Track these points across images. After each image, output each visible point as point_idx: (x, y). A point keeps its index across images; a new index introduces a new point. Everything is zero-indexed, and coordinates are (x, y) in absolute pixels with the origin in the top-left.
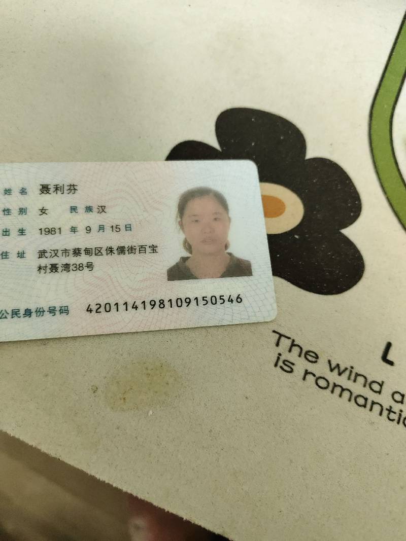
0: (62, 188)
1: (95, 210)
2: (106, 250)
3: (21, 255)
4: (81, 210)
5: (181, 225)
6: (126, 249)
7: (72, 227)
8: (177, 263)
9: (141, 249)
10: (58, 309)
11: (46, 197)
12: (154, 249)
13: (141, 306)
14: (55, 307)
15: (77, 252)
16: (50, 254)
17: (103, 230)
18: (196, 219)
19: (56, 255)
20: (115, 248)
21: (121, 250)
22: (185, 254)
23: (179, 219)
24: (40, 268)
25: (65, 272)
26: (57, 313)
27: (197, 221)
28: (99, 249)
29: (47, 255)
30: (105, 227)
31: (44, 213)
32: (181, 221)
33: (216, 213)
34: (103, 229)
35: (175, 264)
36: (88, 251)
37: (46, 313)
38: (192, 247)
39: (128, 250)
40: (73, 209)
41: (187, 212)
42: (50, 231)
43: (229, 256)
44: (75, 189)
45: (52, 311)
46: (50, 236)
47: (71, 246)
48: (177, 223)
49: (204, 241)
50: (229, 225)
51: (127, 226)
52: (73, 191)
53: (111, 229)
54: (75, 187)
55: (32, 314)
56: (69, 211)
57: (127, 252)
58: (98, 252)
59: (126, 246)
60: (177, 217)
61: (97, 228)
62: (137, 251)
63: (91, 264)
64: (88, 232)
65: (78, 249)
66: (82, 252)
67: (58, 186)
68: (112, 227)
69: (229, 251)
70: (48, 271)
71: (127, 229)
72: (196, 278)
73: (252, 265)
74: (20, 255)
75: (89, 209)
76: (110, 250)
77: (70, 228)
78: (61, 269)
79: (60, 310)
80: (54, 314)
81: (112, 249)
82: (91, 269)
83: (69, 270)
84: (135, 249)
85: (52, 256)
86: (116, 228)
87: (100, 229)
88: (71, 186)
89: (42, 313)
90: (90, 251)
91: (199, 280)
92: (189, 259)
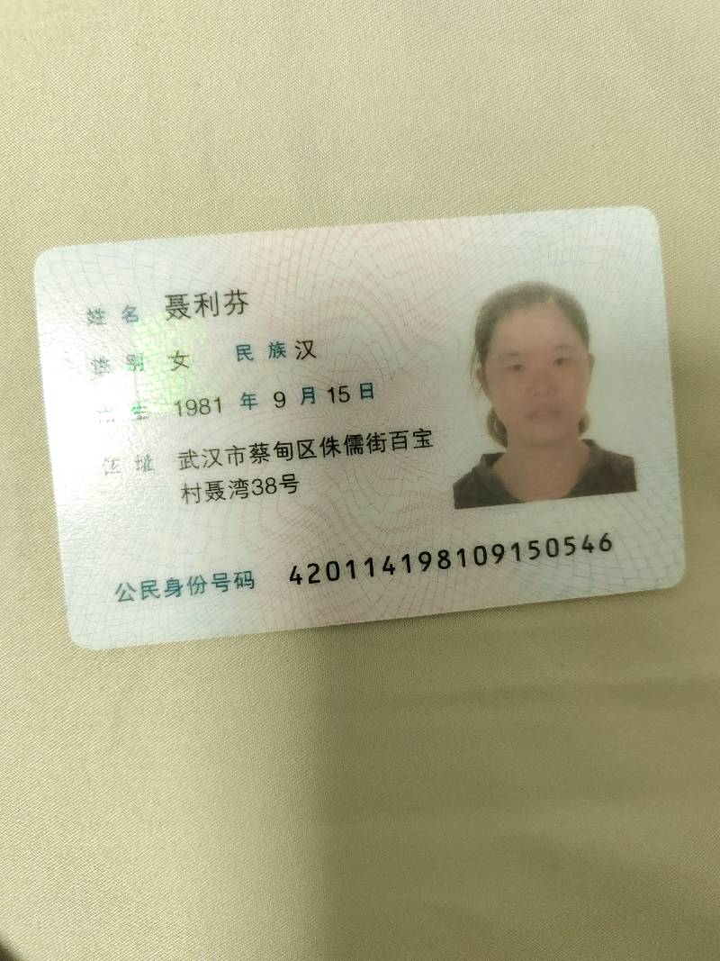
0: (214, 301)
1: (291, 350)
2: (322, 445)
3: (144, 464)
4: (261, 351)
5: (482, 377)
6: (365, 442)
7: (244, 395)
8: (475, 470)
9: (396, 440)
10: (232, 577)
11: (182, 325)
12: (423, 437)
13: (400, 566)
14: (225, 574)
15: (259, 452)
16: (204, 460)
17: (311, 400)
18: (515, 364)
19: (215, 460)
20: (341, 439)
21: (354, 443)
22: (493, 447)
23: (478, 365)
24: (186, 492)
25: (238, 498)
26: (232, 586)
27: (517, 367)
28: (307, 444)
29: (199, 461)
30: (315, 390)
31: (181, 364)
32: (483, 367)
33: (561, 347)
34: (313, 397)
35: (471, 470)
36: (283, 451)
37: (210, 587)
38: (508, 430)
39: (369, 444)
40: (243, 351)
41: (497, 346)
42: (199, 407)
43: (586, 447)
44: (243, 303)
45: (221, 581)
46: (199, 418)
47: (246, 441)
48: (474, 376)
49: (532, 416)
50: (590, 373)
51: (364, 387)
52: (238, 308)
53: (330, 395)
54: (242, 297)
55: (182, 589)
56: (234, 357)
57: (366, 448)
58: (306, 450)
59: (365, 436)
60: (473, 360)
61: (301, 397)
62: (389, 444)
63: (292, 477)
64: (280, 404)
65: (262, 445)
66: (271, 451)
67: (205, 298)
68: (331, 391)
69: (587, 435)
70: (204, 496)
71: (365, 394)
72: (517, 501)
73: (635, 466)
74: (142, 464)
75: (277, 350)
76: (330, 444)
77: (241, 395)
78: (231, 491)
79: (236, 580)
80: (224, 588)
81: (335, 443)
82: (292, 489)
83: (247, 494)
84: (383, 441)
85: (208, 465)
86: (340, 393)
87: (304, 397)
88: (232, 294)
89: (201, 586)
90: (286, 448)
91: (521, 504)
92: (501, 459)
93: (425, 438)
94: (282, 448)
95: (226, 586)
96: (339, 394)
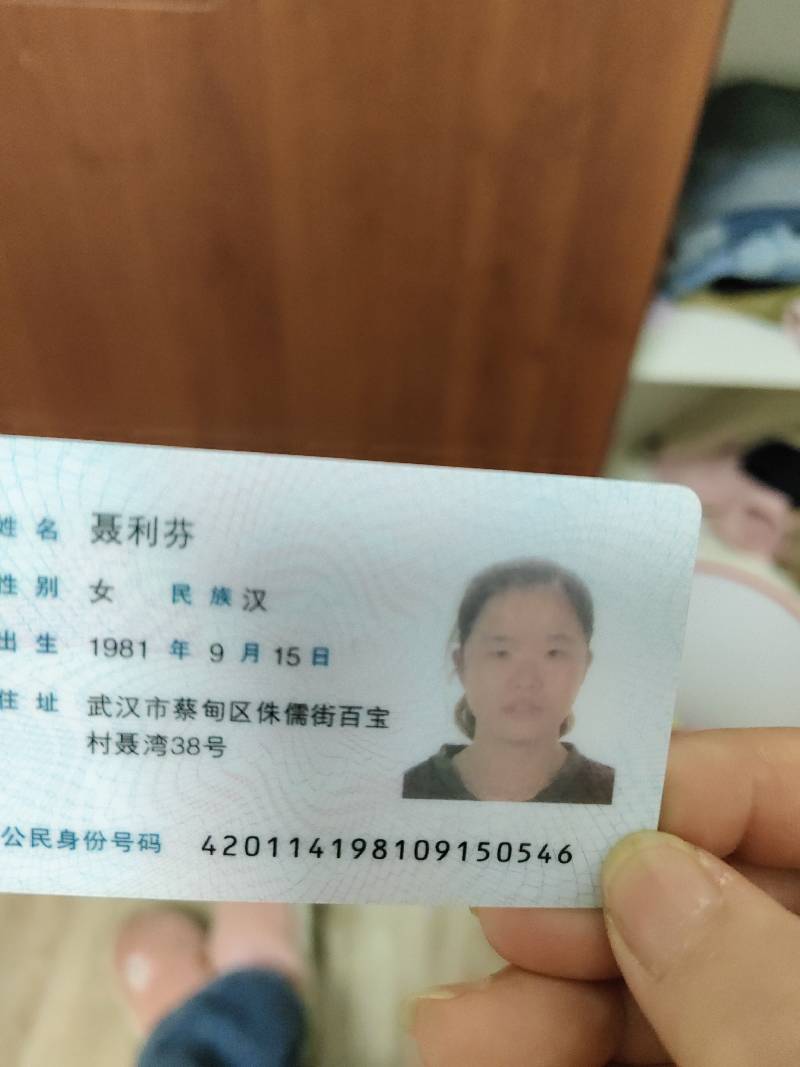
0: (152, 528)
1: (237, 598)
2: (260, 709)
3: (47, 703)
4: (201, 595)
5: (459, 659)
6: (310, 713)
7: (176, 642)
8: (431, 759)
9: (346, 716)
10: (136, 838)
11: (108, 551)
12: (379, 717)
13: (329, 850)
14: (129, 834)
15: (185, 708)
16: (118, 708)
17: (254, 658)
18: (500, 649)
19: (132, 710)
20: (282, 707)
21: (297, 713)
22: (457, 737)
23: (456, 645)
24: (93, 741)
25: (153, 755)
26: (135, 847)
27: (502, 654)
28: (242, 706)
29: (112, 708)
30: (260, 649)
31: (103, 596)
32: (462, 650)
34: (256, 655)
35: (428, 759)
36: (212, 709)
37: (109, 845)
38: (477, 721)
39: (314, 716)
40: (181, 592)
41: (482, 626)
42: (119, 648)
43: (564, 752)
44: (186, 536)
45: (122, 840)
46: (118, 661)
47: (171, 693)
48: (450, 656)
50: (586, 671)
51: (319, 652)
52: (181, 540)
53: (276, 656)
54: (187, 529)
55: (77, 843)
56: (169, 598)
57: (310, 720)
58: (240, 712)
59: (311, 705)
60: (451, 640)
61: (241, 651)
62: (337, 719)
63: (219, 740)
64: (215, 658)
65: (189, 700)
66: (199, 708)
67: (141, 522)
68: (279, 651)
69: (567, 738)
70: (113, 748)
71: (318, 660)
72: (472, 798)
73: (616, 779)
74: (44, 703)
75: (221, 596)
76: (269, 709)
77: (171, 642)
78: (145, 746)
79: (140, 842)
80: (126, 848)
81: (275, 710)
82: (217, 753)
83: (164, 753)
84: (332, 714)
85: (123, 714)
86: (290, 655)
87: (246, 654)
88: (175, 523)
89: (99, 843)
90: (217, 707)
91: (477, 803)
92: (464, 751)
93: (381, 718)
94: (211, 707)
95: (128, 847)
96: (288, 656)
